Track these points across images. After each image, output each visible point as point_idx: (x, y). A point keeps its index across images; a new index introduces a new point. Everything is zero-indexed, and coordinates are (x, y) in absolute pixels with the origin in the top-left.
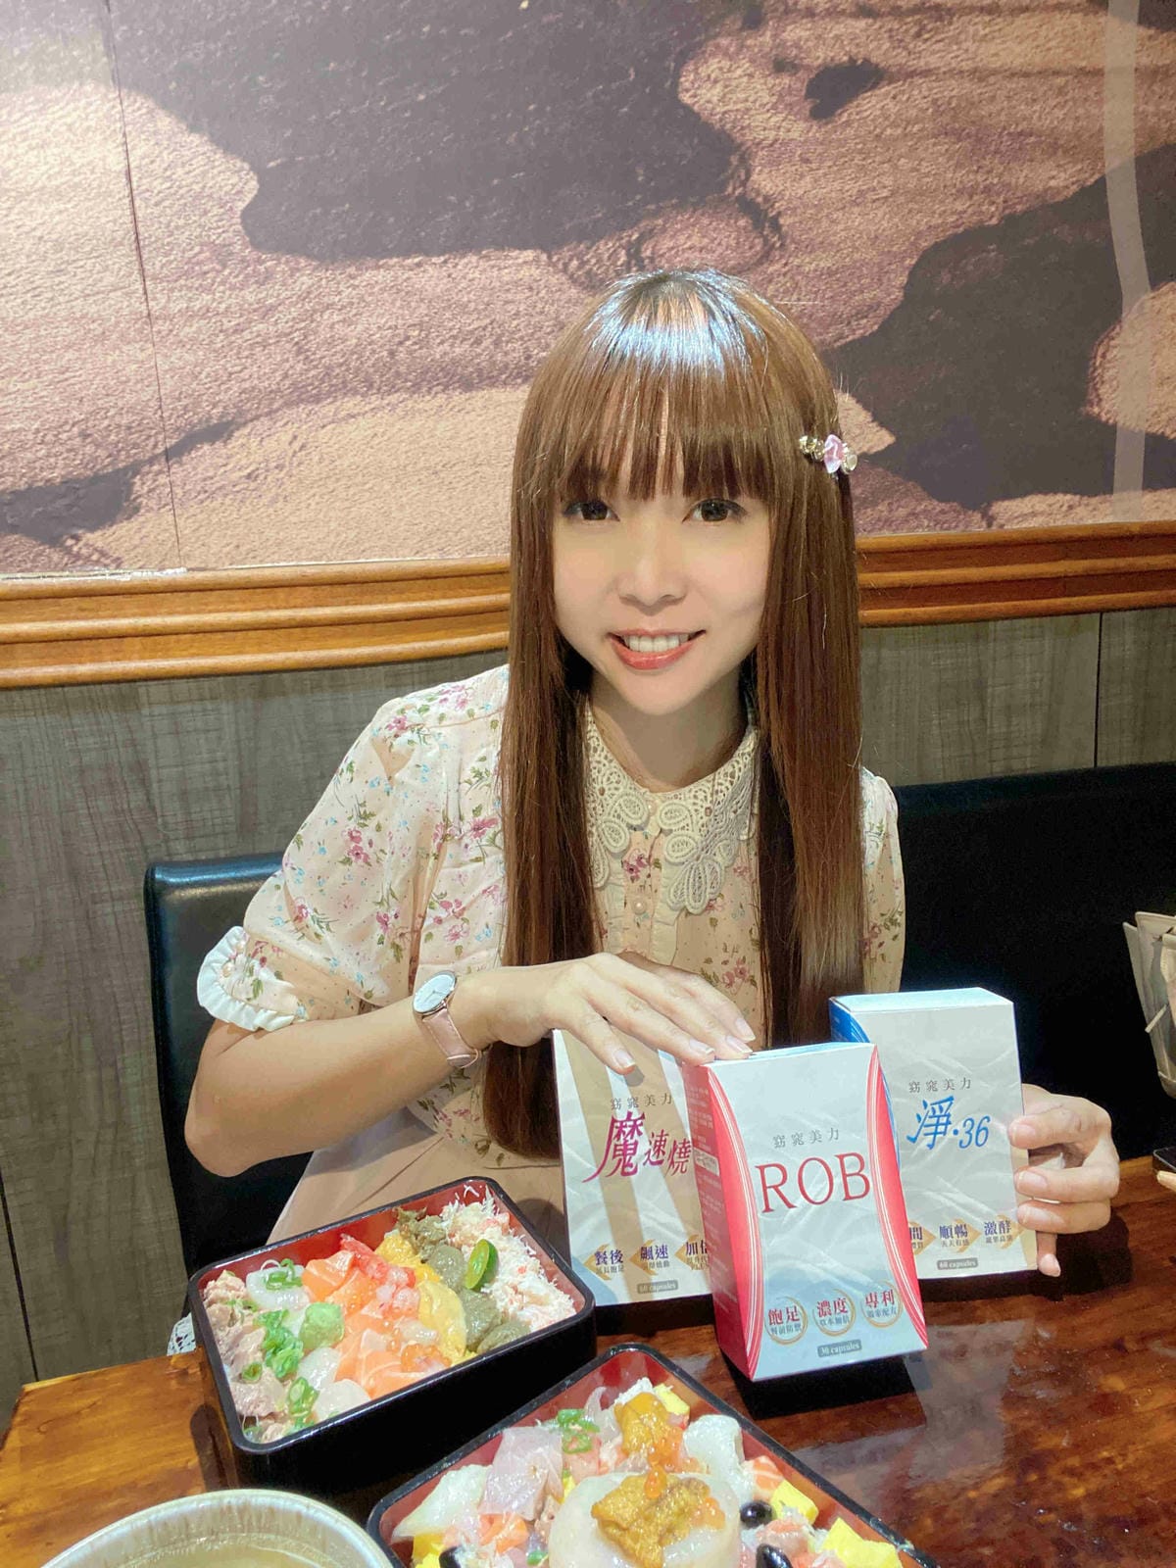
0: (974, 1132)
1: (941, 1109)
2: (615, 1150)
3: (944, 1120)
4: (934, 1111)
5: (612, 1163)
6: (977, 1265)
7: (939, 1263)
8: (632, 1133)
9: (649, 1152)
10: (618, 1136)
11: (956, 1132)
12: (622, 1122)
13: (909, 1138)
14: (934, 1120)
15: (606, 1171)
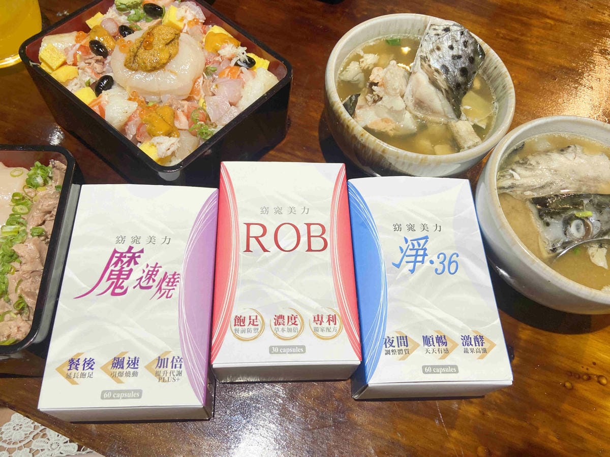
0: (446, 263)
1: (419, 245)
2: (111, 274)
3: (421, 252)
4: (413, 245)
5: (105, 284)
6: (457, 371)
7: (424, 367)
8: (129, 262)
9: (141, 278)
10: (116, 264)
11: (432, 262)
12: (122, 253)
13: (394, 264)
14: (414, 252)
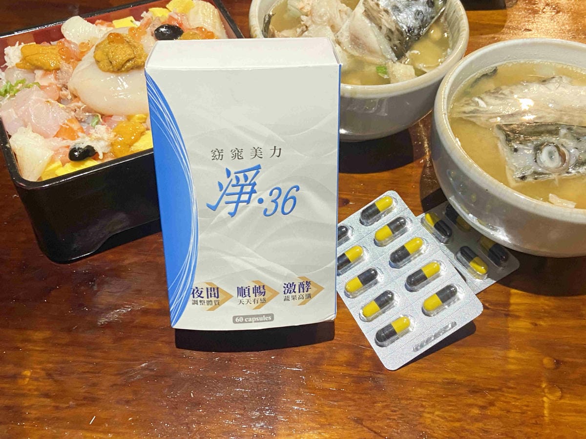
0: (280, 201)
1: (246, 178)
3: (248, 189)
4: (238, 179)
6: (272, 319)
7: (234, 318)
11: (261, 201)
13: (209, 206)
14: (238, 189)
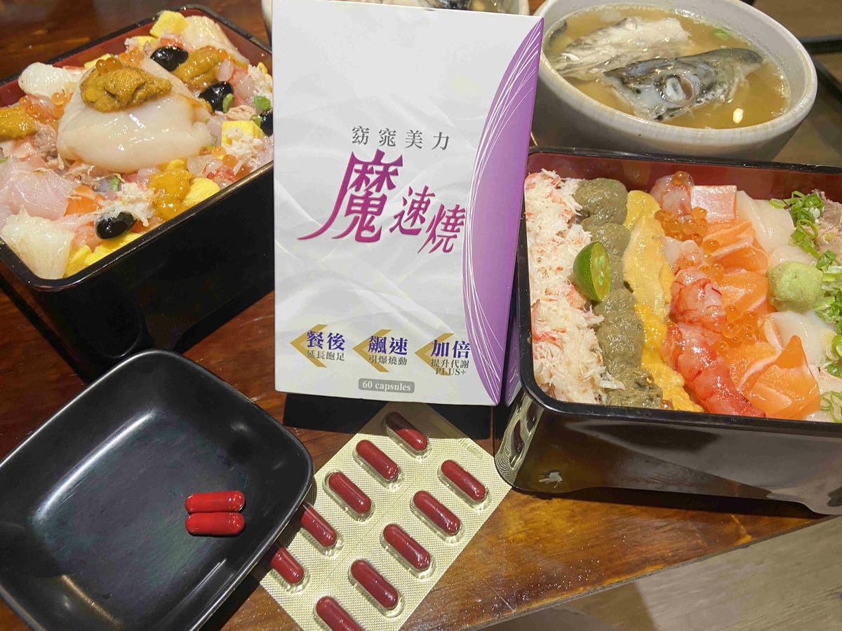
2: (351, 204)
5: (343, 221)
8: (379, 183)
9: (402, 214)
10: (357, 185)
12: (365, 164)
15: (335, 230)
